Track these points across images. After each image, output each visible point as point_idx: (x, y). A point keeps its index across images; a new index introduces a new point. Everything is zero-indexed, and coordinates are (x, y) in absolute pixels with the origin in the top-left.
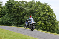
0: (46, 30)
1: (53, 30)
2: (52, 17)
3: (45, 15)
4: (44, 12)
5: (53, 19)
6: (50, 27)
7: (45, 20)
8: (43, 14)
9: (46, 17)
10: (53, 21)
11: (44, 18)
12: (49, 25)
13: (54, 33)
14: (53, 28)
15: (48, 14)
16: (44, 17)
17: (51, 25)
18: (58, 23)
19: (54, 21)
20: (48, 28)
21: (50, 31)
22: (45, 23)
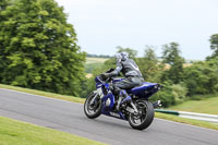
0: (42, 86)
1: (67, 85)
2: (62, 35)
3: (34, 29)
4: (34, 17)
5: (64, 44)
6: (55, 73)
7: (37, 48)
8: (29, 25)
9: (40, 36)
10: (65, 50)
11: (31, 40)
12: (51, 68)
13: (69, 94)
14: (66, 79)
15: (49, 25)
16: (32, 36)
17: (60, 68)
18: (84, 60)
19: (69, 51)
20: (49, 79)
21: (56, 91)
22: (37, 61)
